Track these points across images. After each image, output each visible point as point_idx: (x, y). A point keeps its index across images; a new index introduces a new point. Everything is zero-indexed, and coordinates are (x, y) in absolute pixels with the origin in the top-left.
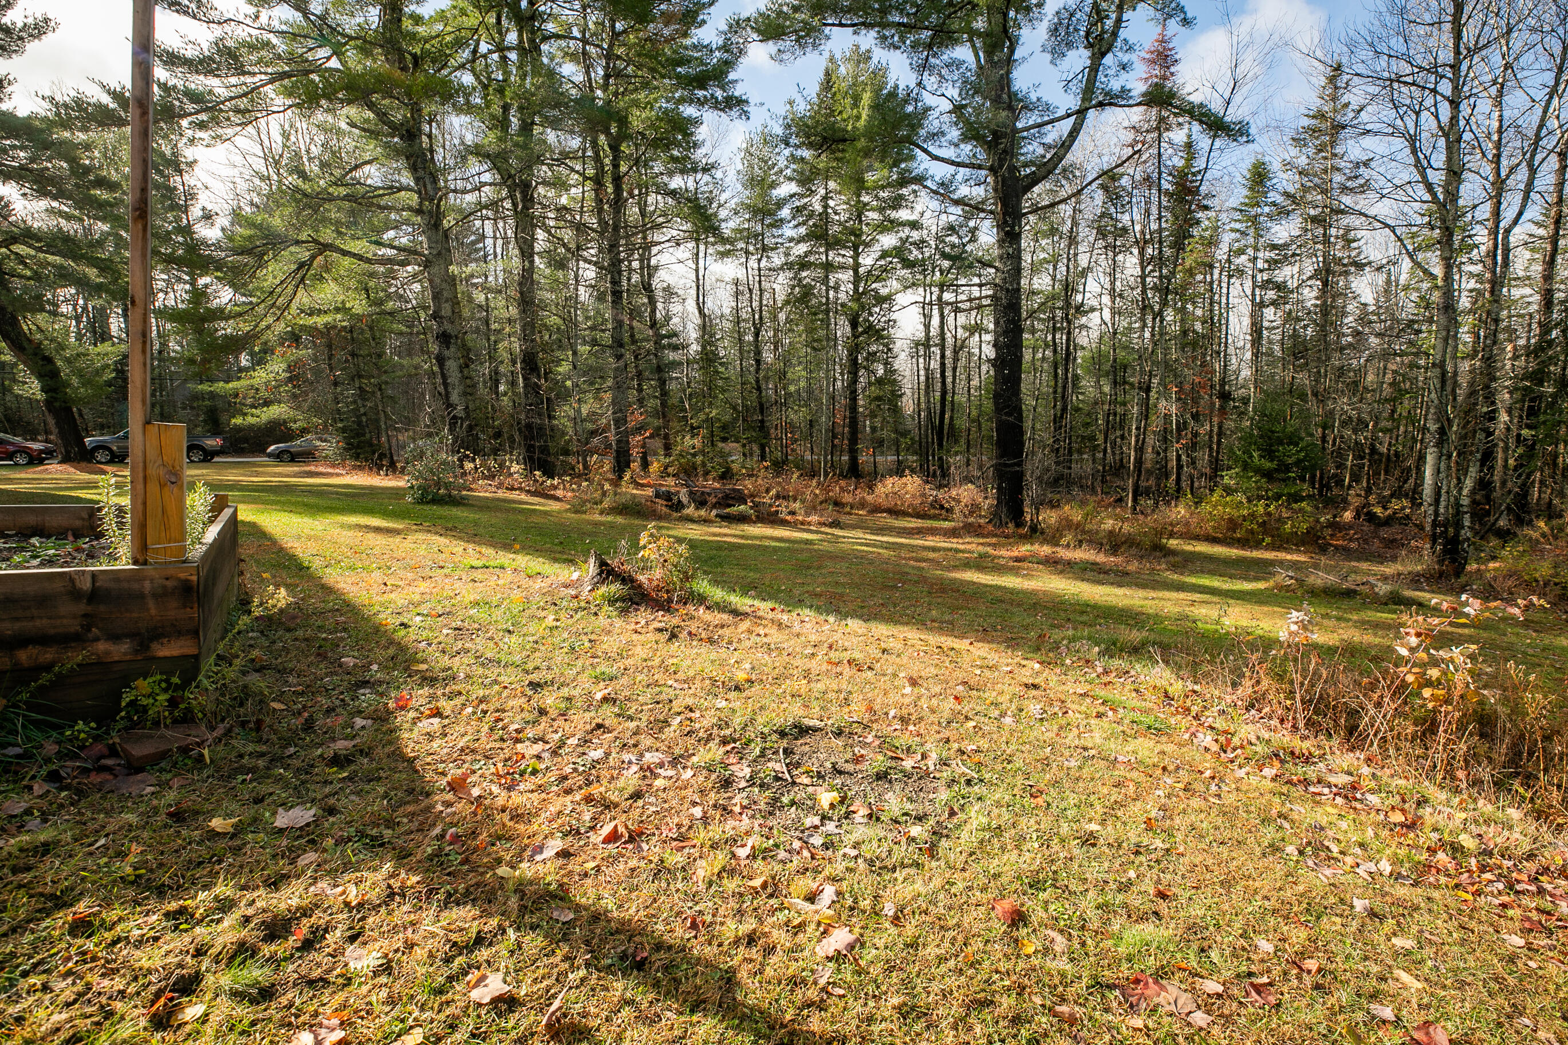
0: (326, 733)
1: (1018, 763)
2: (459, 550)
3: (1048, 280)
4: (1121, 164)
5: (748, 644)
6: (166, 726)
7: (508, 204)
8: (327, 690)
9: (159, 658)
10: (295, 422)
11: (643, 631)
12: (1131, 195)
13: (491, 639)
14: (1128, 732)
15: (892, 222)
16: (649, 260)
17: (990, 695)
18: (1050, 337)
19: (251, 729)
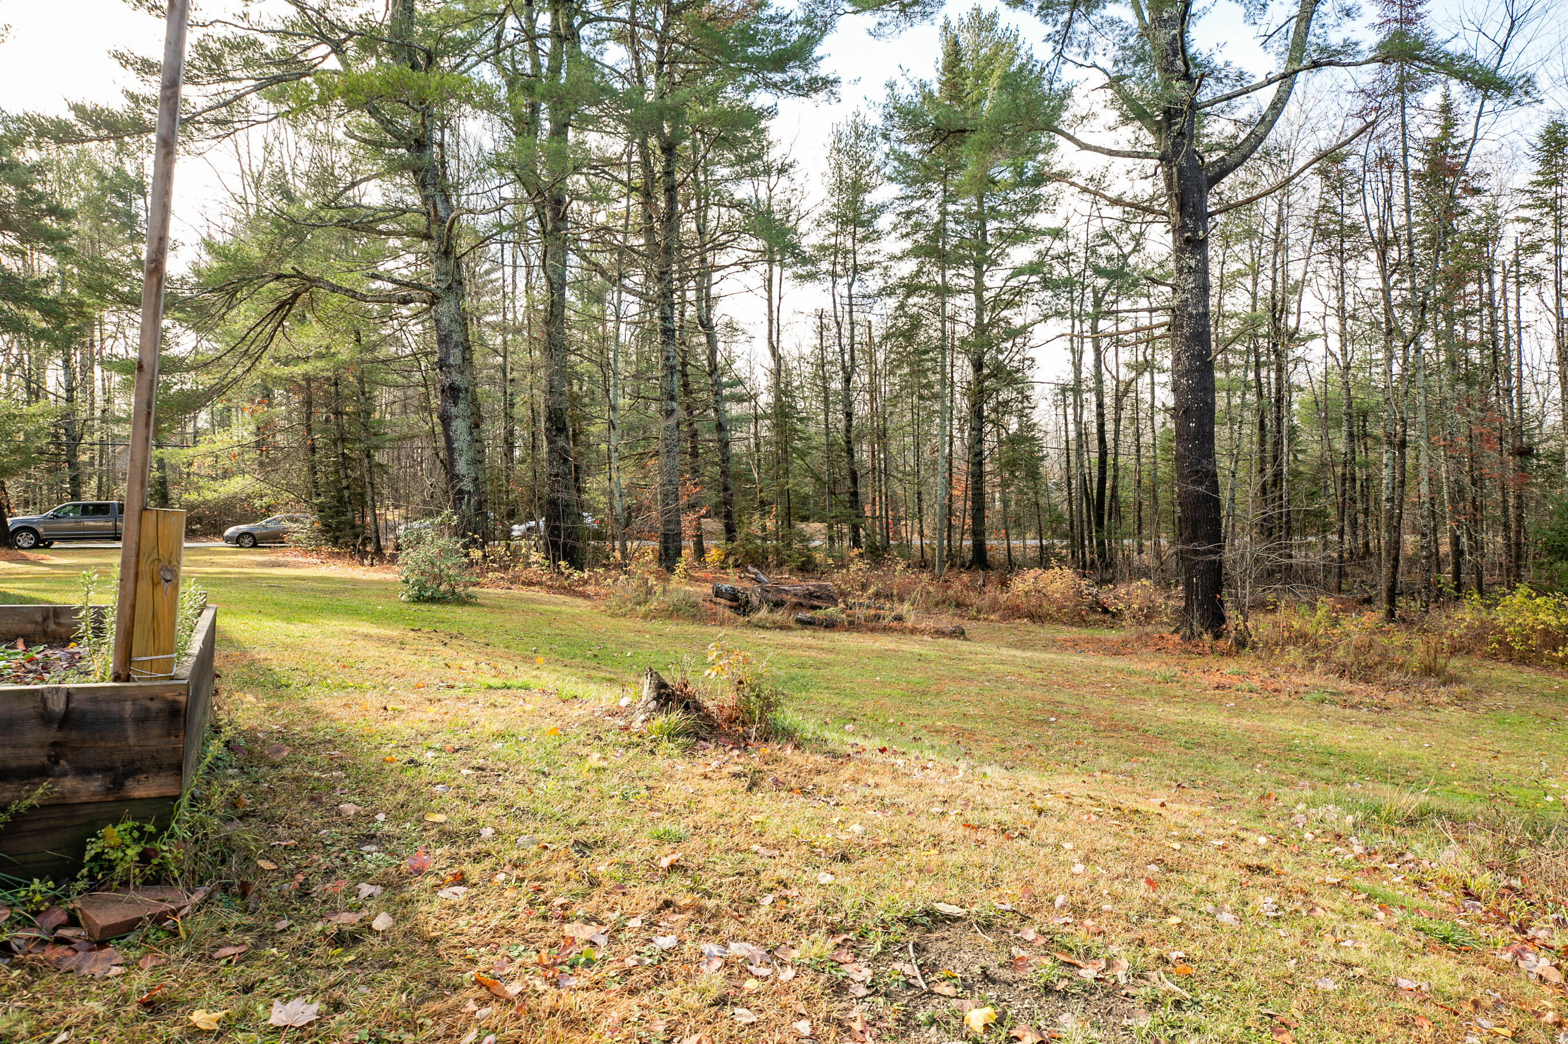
0: (325, 902)
1: (1250, 982)
2: (469, 664)
3: (1247, 298)
4: (1348, 142)
5: (855, 797)
6: (136, 888)
7: (534, 225)
8: (325, 846)
9: (134, 799)
10: (261, 497)
11: (715, 776)
12: (1361, 181)
13: (522, 782)
14: (1413, 944)
15: (1027, 230)
16: (708, 288)
17: (1200, 881)
18: (1251, 376)
19: (234, 895)
